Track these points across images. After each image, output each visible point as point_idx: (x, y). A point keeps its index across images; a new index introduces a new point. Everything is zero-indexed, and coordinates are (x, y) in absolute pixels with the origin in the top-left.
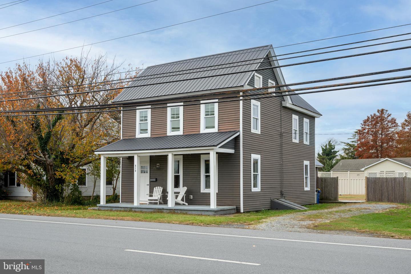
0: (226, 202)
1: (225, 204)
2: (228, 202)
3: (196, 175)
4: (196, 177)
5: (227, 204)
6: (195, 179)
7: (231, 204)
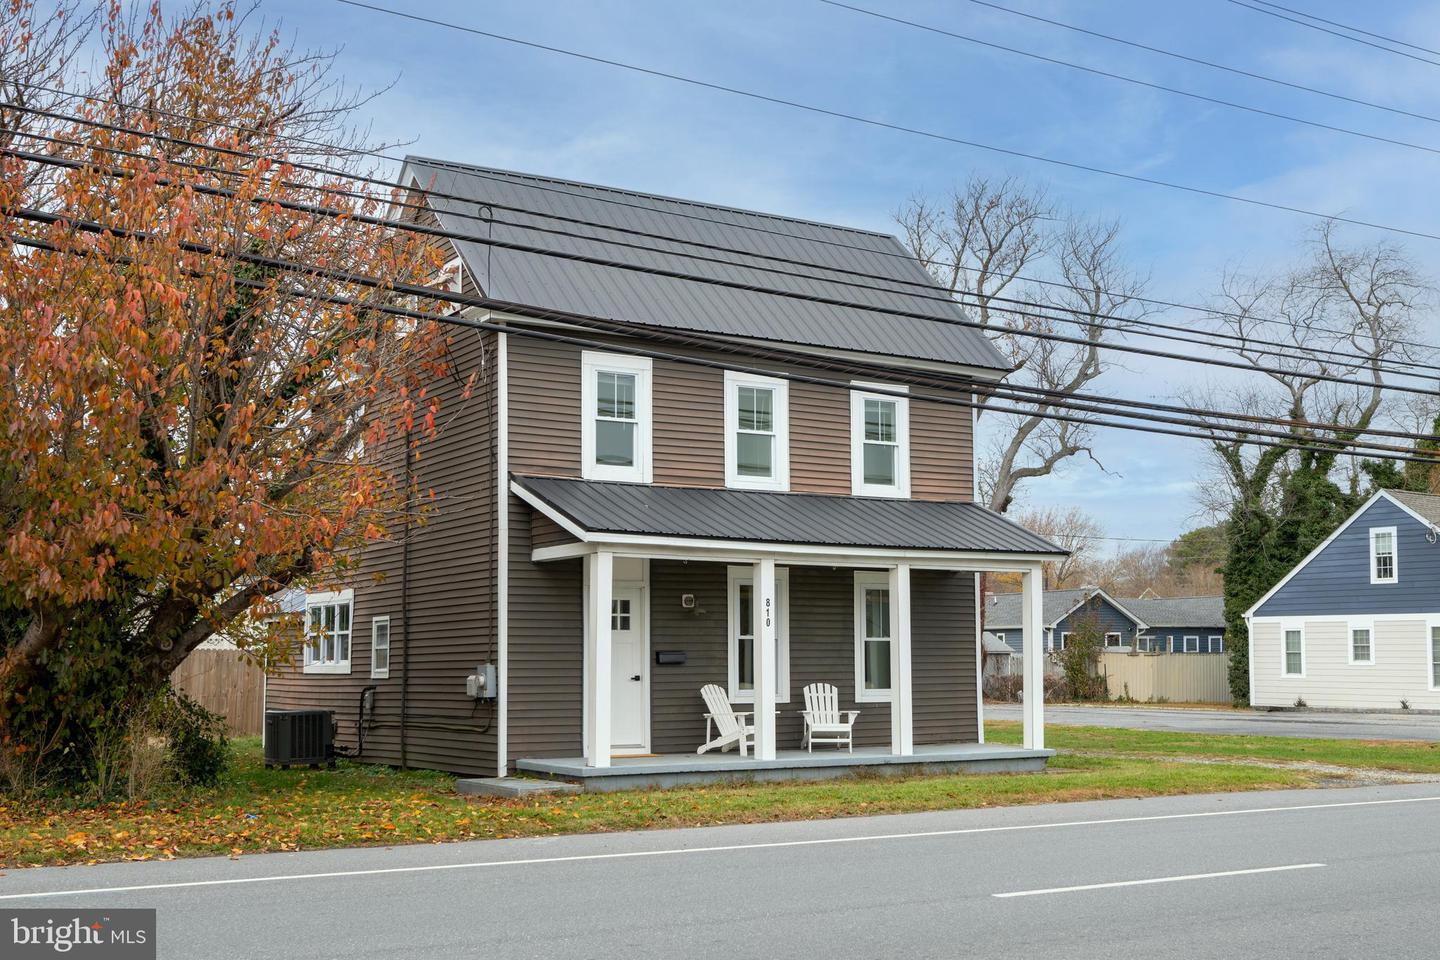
0: (934, 731)
1: (934, 738)
2: (941, 731)
3: (837, 640)
4: (837, 647)
5: (938, 738)
6: (835, 654)
7: (949, 737)
